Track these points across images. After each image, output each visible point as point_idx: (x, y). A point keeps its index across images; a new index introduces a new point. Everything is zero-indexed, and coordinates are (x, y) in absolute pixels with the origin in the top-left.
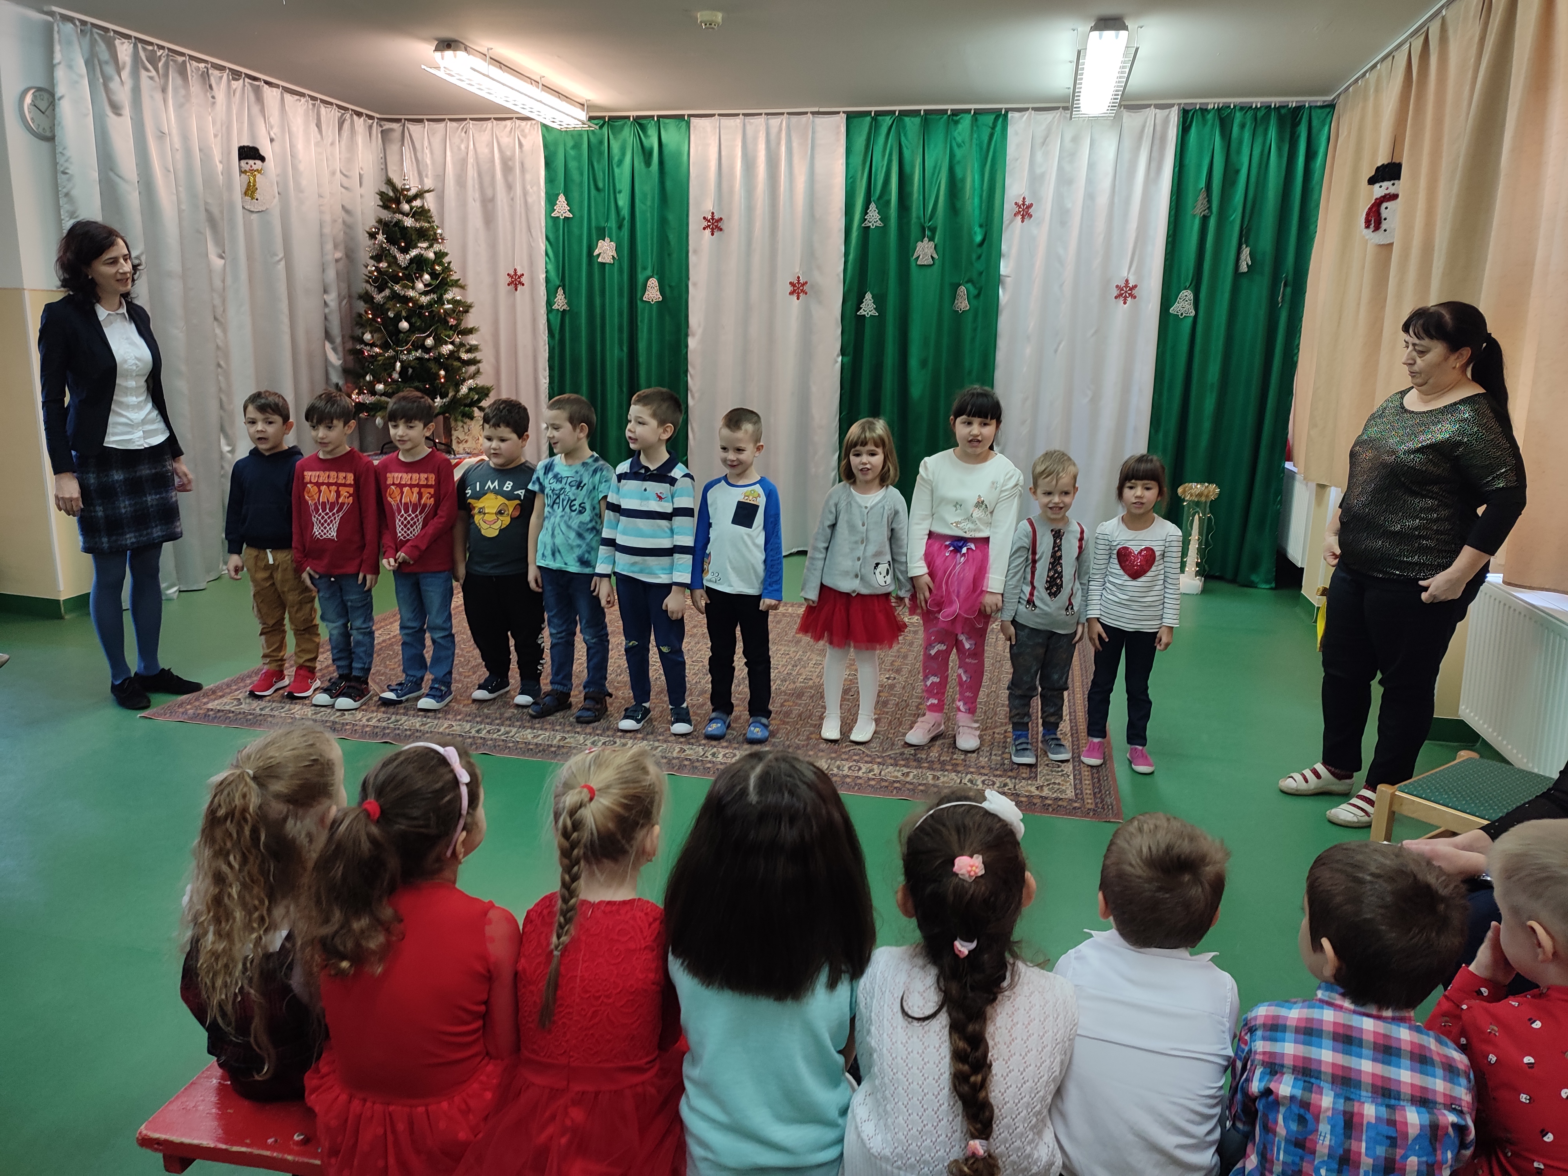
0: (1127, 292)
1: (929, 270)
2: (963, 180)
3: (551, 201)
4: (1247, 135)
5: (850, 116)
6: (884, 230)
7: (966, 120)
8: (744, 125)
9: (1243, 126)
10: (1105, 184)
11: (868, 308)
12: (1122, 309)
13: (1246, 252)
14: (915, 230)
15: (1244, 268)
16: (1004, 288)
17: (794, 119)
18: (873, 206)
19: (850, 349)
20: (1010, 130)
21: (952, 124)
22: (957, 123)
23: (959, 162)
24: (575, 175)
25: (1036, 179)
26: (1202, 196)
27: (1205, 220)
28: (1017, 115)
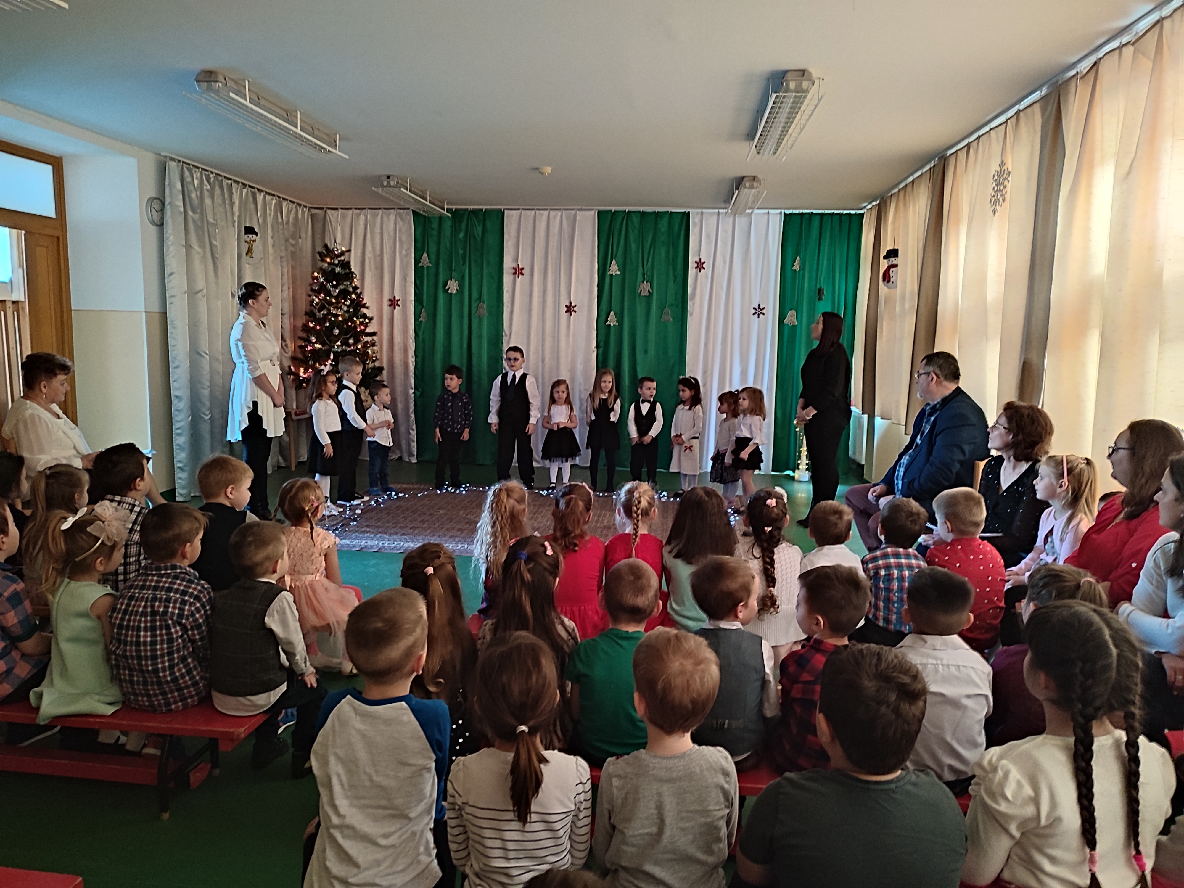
3: (418, 257)
5: (600, 212)
6: (621, 276)
7: (666, 218)
8: (534, 215)
11: (612, 321)
12: (756, 321)
14: (639, 277)
17: (566, 211)
18: (614, 262)
19: (602, 344)
20: (691, 224)
22: (660, 219)
26: (797, 260)
28: (694, 215)
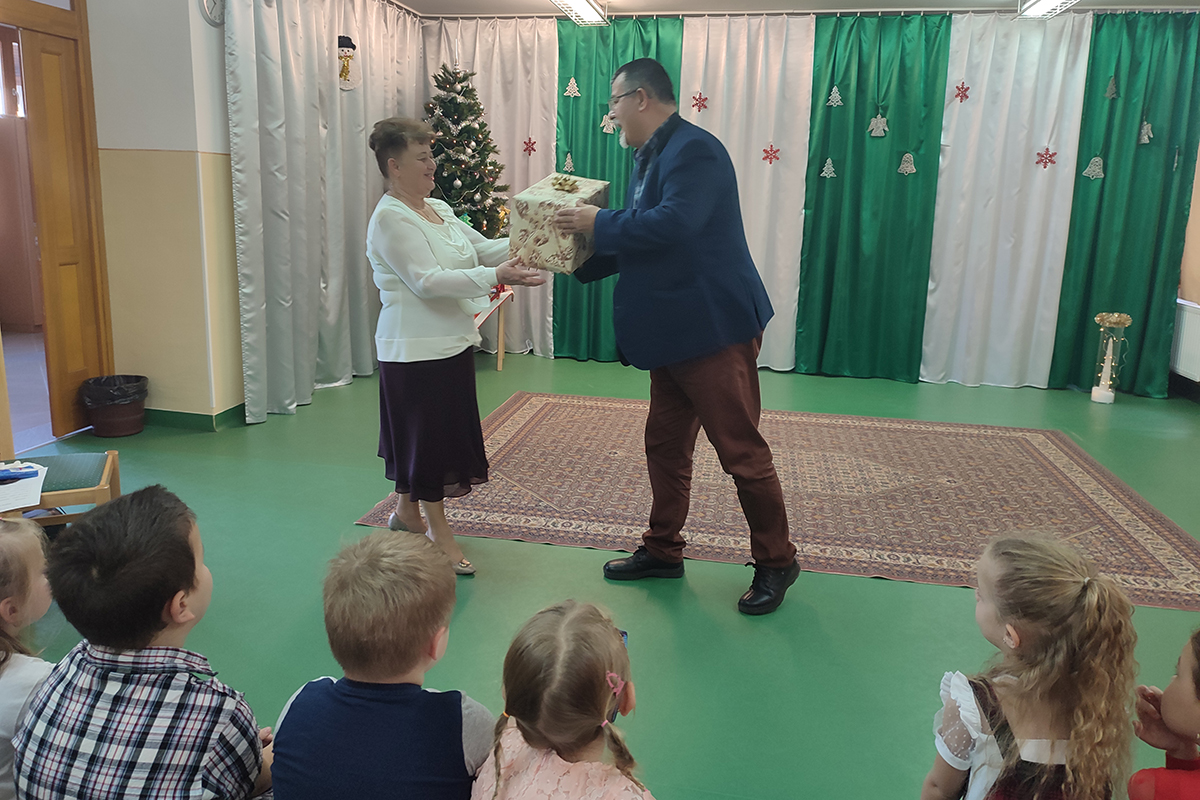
0: (1047, 158)
1: (880, 141)
2: (912, 69)
3: (563, 83)
4: (1148, 34)
5: (819, 17)
6: (843, 108)
7: (916, 22)
8: (729, 23)
9: (1145, 28)
10: (1032, 72)
11: (828, 171)
12: (1041, 173)
13: (1147, 128)
14: (869, 110)
15: (1145, 140)
16: (944, 157)
17: (772, 19)
18: (835, 89)
19: (813, 204)
20: (953, 28)
21: (904, 23)
22: (908, 22)
23: (908, 54)
24: (583, 63)
25: (972, 67)
26: (1111, 82)
27: (1113, 101)
28: (959, 16)
